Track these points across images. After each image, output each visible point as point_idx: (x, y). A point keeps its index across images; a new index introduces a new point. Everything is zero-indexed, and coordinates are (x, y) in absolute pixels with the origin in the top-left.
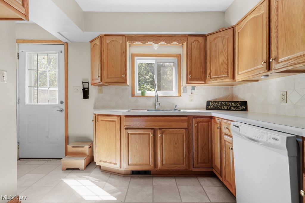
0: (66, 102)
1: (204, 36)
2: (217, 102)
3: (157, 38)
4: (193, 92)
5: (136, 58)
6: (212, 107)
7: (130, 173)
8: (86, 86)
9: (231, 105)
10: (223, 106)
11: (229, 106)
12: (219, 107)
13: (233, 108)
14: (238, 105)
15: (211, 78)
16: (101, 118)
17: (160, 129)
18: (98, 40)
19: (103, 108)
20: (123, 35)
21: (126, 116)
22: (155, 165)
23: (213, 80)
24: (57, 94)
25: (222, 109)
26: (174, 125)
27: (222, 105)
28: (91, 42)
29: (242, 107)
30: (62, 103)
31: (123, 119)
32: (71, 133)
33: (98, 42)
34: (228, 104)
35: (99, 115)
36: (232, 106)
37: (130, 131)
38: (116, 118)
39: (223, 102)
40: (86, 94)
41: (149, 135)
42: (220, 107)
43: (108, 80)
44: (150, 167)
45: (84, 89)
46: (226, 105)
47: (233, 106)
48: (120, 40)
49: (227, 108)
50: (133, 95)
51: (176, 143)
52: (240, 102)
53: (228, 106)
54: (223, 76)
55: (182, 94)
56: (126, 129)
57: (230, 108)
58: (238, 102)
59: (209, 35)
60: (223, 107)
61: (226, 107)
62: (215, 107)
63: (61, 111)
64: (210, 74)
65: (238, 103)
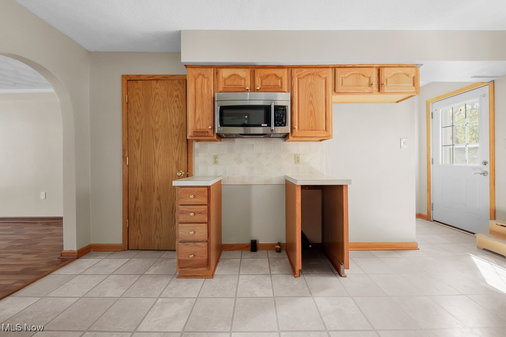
0: (491, 162)
30: (485, 163)
63: (485, 174)
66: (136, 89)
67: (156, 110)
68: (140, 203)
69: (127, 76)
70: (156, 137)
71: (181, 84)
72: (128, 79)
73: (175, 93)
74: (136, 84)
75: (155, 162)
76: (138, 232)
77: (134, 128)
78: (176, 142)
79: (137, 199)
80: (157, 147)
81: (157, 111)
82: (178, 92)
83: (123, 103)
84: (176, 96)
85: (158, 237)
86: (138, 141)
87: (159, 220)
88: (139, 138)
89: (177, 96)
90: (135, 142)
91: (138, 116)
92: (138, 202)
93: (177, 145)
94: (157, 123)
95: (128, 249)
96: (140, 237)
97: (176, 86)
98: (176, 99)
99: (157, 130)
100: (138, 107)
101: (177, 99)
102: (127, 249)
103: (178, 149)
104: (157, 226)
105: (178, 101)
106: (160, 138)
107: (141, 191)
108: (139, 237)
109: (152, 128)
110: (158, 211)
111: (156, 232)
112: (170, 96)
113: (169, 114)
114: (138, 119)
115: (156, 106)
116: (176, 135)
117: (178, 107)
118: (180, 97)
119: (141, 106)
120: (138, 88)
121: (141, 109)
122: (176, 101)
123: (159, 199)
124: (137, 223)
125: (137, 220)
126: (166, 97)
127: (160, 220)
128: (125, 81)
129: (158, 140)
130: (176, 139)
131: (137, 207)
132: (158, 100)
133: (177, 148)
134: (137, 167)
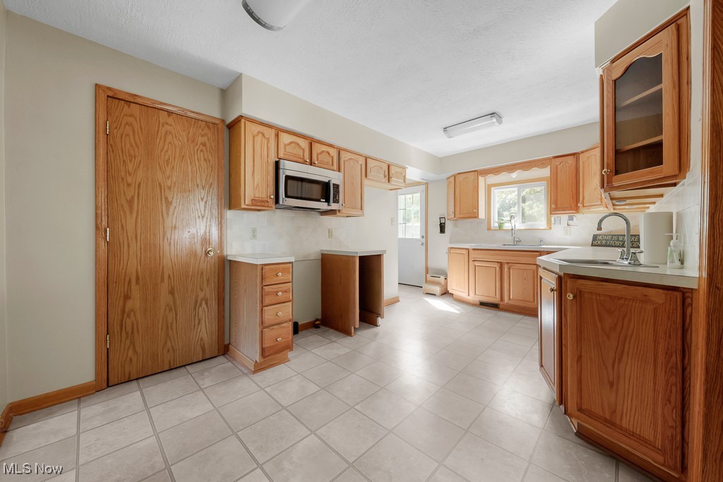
0: (425, 236)
1: (575, 155)
2: (607, 236)
3: (511, 168)
4: (570, 222)
5: (493, 189)
6: (599, 242)
7: (478, 303)
8: (443, 221)
10: (615, 241)
11: (622, 241)
12: (608, 243)
15: (584, 206)
16: (453, 251)
17: (508, 263)
18: (453, 178)
19: (458, 242)
20: (475, 171)
21: (474, 249)
22: (502, 299)
23: (586, 209)
24: (419, 229)
25: (612, 246)
26: (523, 260)
27: (612, 240)
28: (448, 178)
30: (423, 237)
31: (471, 252)
32: (430, 265)
33: (452, 179)
34: (621, 238)
35: (451, 248)
37: (477, 264)
38: (464, 250)
39: (615, 235)
40: (442, 229)
41: (496, 268)
42: (610, 243)
43: (461, 216)
44: (496, 300)
45: (441, 224)
46: (618, 240)
48: (472, 176)
49: (620, 244)
50: (489, 229)
51: (525, 279)
53: (620, 241)
54: (597, 204)
55: (553, 226)
56: (474, 261)
59: (582, 152)
61: (618, 243)
62: (604, 242)
63: (422, 244)
64: (583, 201)
66: (126, 115)
67: (167, 157)
68: (135, 303)
69: (109, 89)
70: (166, 198)
71: (210, 129)
72: (110, 94)
73: (200, 140)
74: (126, 107)
75: (164, 235)
76: (131, 352)
77: (123, 179)
78: (202, 209)
79: (127, 297)
80: (168, 214)
81: (169, 159)
82: (205, 139)
83: (96, 132)
84: (201, 144)
85: (171, 349)
86: (130, 202)
87: (172, 323)
88: (133, 197)
89: (204, 145)
90: (124, 202)
91: (131, 161)
92: (129, 304)
93: (203, 212)
94: (169, 178)
95: (108, 386)
96: (134, 359)
97: (202, 130)
98: (202, 147)
99: (169, 188)
100: (131, 145)
101: (204, 148)
102: (105, 385)
103: (205, 218)
104: (167, 334)
105: (205, 150)
106: (174, 200)
107: (137, 282)
108: (131, 360)
109: (160, 184)
110: (171, 310)
111: (166, 343)
112: (193, 142)
113: (189, 166)
114: (130, 166)
115: (167, 151)
116: (202, 199)
117: (205, 160)
118: (208, 145)
119: (137, 145)
120: (131, 115)
121: (136, 149)
122: (202, 150)
123: (172, 292)
124: (127, 338)
125: (127, 333)
126: (186, 142)
127: (175, 322)
128: (103, 97)
129: (171, 203)
130: (202, 204)
131: (127, 310)
132: (170, 143)
133: (203, 217)
134: (128, 243)
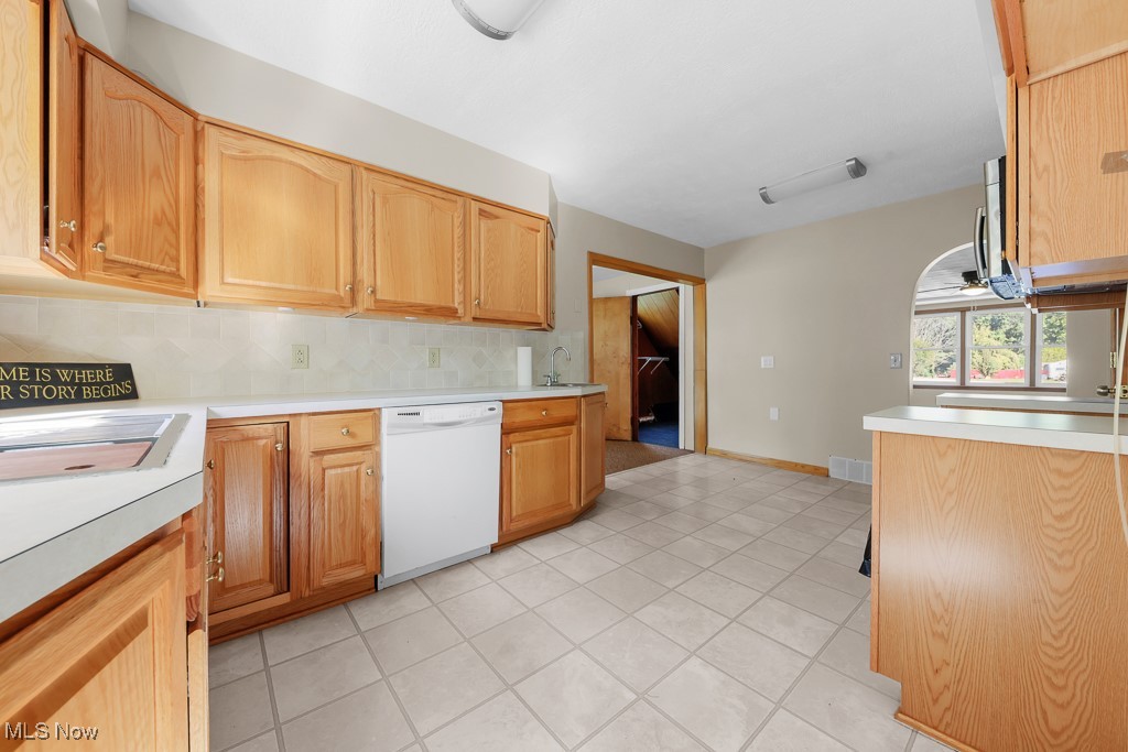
2: (7, 367)
9: (80, 379)
10: (46, 384)
11: (72, 383)
12: (25, 394)
13: (91, 391)
14: (105, 376)
23: (121, 274)
25: (42, 402)
27: (38, 383)
29: (121, 386)
34: (64, 375)
36: (85, 384)
39: (40, 366)
42: (32, 391)
46: (56, 381)
47: (90, 385)
49: (68, 393)
52: (110, 365)
53: (66, 383)
54: (163, 268)
57: (79, 394)
58: (102, 366)
60: (50, 392)
61: (61, 391)
62: (5, 392)
65: (105, 373)
